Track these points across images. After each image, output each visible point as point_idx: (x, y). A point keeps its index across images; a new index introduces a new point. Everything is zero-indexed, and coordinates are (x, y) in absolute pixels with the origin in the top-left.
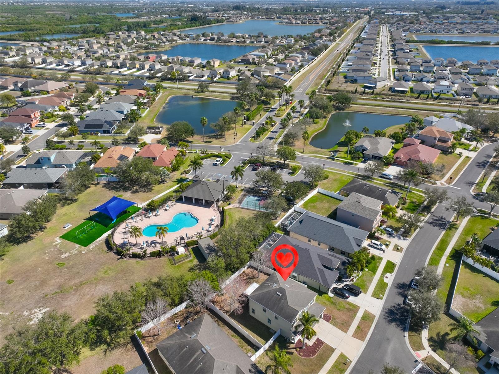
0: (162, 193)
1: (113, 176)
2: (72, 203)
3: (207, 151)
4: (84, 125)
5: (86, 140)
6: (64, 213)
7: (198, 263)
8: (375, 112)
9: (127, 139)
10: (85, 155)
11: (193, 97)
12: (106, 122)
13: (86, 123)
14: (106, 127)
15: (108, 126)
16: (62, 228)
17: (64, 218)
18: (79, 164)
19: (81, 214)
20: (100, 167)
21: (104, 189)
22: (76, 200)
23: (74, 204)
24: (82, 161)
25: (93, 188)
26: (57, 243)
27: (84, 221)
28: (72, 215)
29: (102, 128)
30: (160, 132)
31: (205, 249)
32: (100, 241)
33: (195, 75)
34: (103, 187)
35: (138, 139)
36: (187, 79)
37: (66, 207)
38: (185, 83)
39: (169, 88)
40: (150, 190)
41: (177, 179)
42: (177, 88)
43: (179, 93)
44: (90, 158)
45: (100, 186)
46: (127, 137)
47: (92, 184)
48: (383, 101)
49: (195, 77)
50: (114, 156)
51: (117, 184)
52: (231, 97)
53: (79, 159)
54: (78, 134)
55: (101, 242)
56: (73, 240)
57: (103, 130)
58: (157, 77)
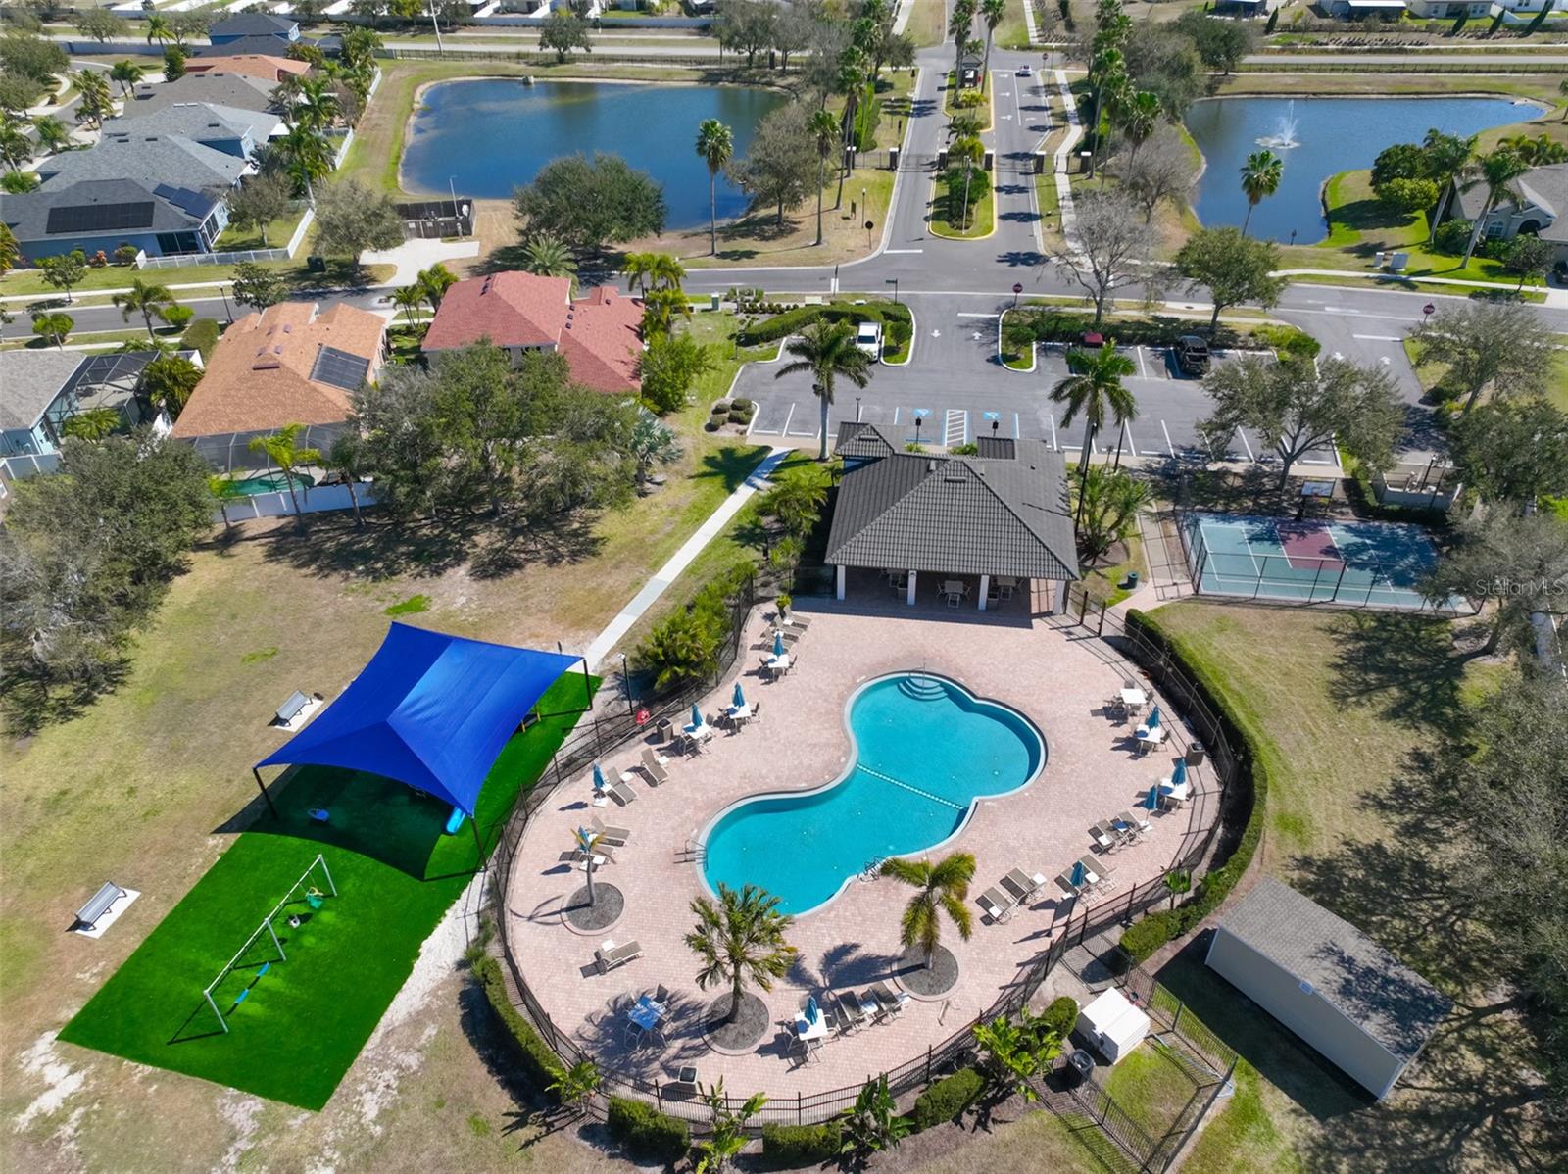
0: (669, 553)
1: (308, 481)
2: (88, 700)
3: (760, 295)
4: (45, 215)
5: (76, 295)
6: (48, 789)
7: (1315, 1129)
8: (1344, 89)
9: (302, 274)
10: (96, 370)
11: (526, 83)
12: (163, 190)
13: (52, 203)
14: (170, 219)
15: (181, 211)
16: (64, 937)
17: (60, 830)
18: (69, 426)
19: (183, 779)
20: (214, 430)
21: (281, 569)
22: (112, 675)
23: (109, 707)
24: (84, 406)
25: (204, 573)
26: (49, 1102)
27: (222, 843)
28: (112, 795)
29: (148, 224)
30: (467, 230)
31: (1332, 998)
32: (417, 1021)
33: (497, 4)
34: (275, 553)
35: (364, 267)
36: (467, 19)
37: (55, 737)
38: (459, 34)
39: (403, 53)
40: (586, 547)
41: (709, 461)
42: (438, 54)
43: (459, 72)
44: (129, 382)
45: (250, 553)
46: (304, 263)
47: (199, 546)
48: (1327, 52)
49: (496, 11)
50: (287, 359)
51: (360, 529)
52: (701, 74)
53: (64, 393)
54: (17, 265)
55: (431, 1031)
56: (192, 1051)
57: (159, 237)
58: (328, 19)
